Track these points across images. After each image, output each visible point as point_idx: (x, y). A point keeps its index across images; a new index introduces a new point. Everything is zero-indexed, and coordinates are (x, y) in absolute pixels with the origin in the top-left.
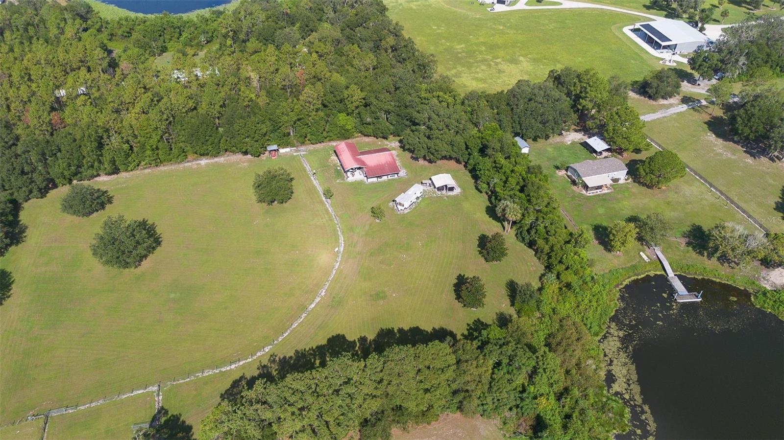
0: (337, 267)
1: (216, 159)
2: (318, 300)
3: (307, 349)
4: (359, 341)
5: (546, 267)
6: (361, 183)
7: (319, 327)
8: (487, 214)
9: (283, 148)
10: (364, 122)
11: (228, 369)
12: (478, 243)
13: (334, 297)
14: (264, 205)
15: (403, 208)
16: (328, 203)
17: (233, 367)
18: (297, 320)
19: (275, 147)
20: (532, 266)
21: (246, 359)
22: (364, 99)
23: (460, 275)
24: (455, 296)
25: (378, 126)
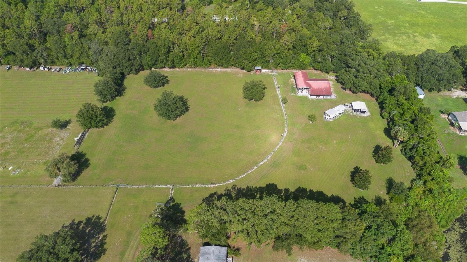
0: (280, 145)
1: (226, 70)
2: (265, 161)
3: (254, 187)
4: (284, 190)
5: (418, 175)
6: (306, 98)
7: (263, 176)
8: (384, 133)
9: (264, 69)
10: (316, 61)
11: (209, 186)
12: (373, 150)
13: (275, 162)
14: (247, 100)
15: (329, 118)
16: (283, 106)
17: (212, 186)
18: (251, 169)
19: (259, 68)
20: (408, 172)
21: (220, 184)
22: (319, 46)
23: (357, 167)
24: (351, 179)
25: (324, 64)
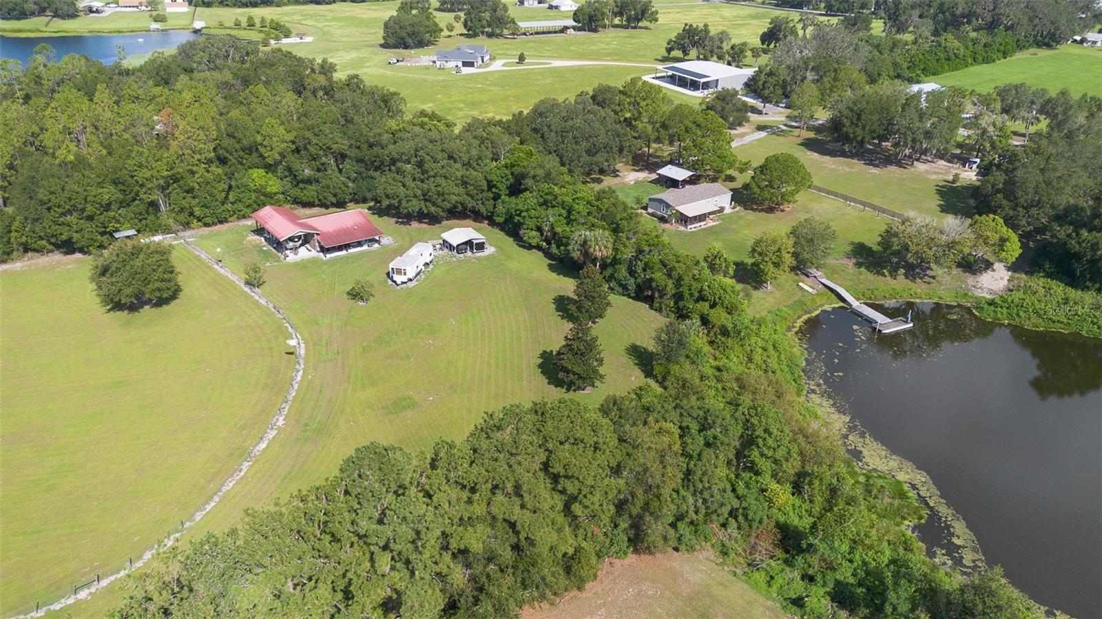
0: (299, 378)
1: (6, 267)
2: (272, 434)
6: (313, 261)
7: (285, 479)
8: (552, 271)
9: (148, 234)
10: (299, 178)
11: (71, 601)
12: (554, 307)
13: (306, 425)
14: (124, 315)
15: (404, 279)
16: (256, 295)
17: (83, 594)
18: (231, 476)
19: (132, 232)
20: (652, 321)
21: (118, 573)
23: (544, 352)
24: (547, 381)
25: (324, 182)
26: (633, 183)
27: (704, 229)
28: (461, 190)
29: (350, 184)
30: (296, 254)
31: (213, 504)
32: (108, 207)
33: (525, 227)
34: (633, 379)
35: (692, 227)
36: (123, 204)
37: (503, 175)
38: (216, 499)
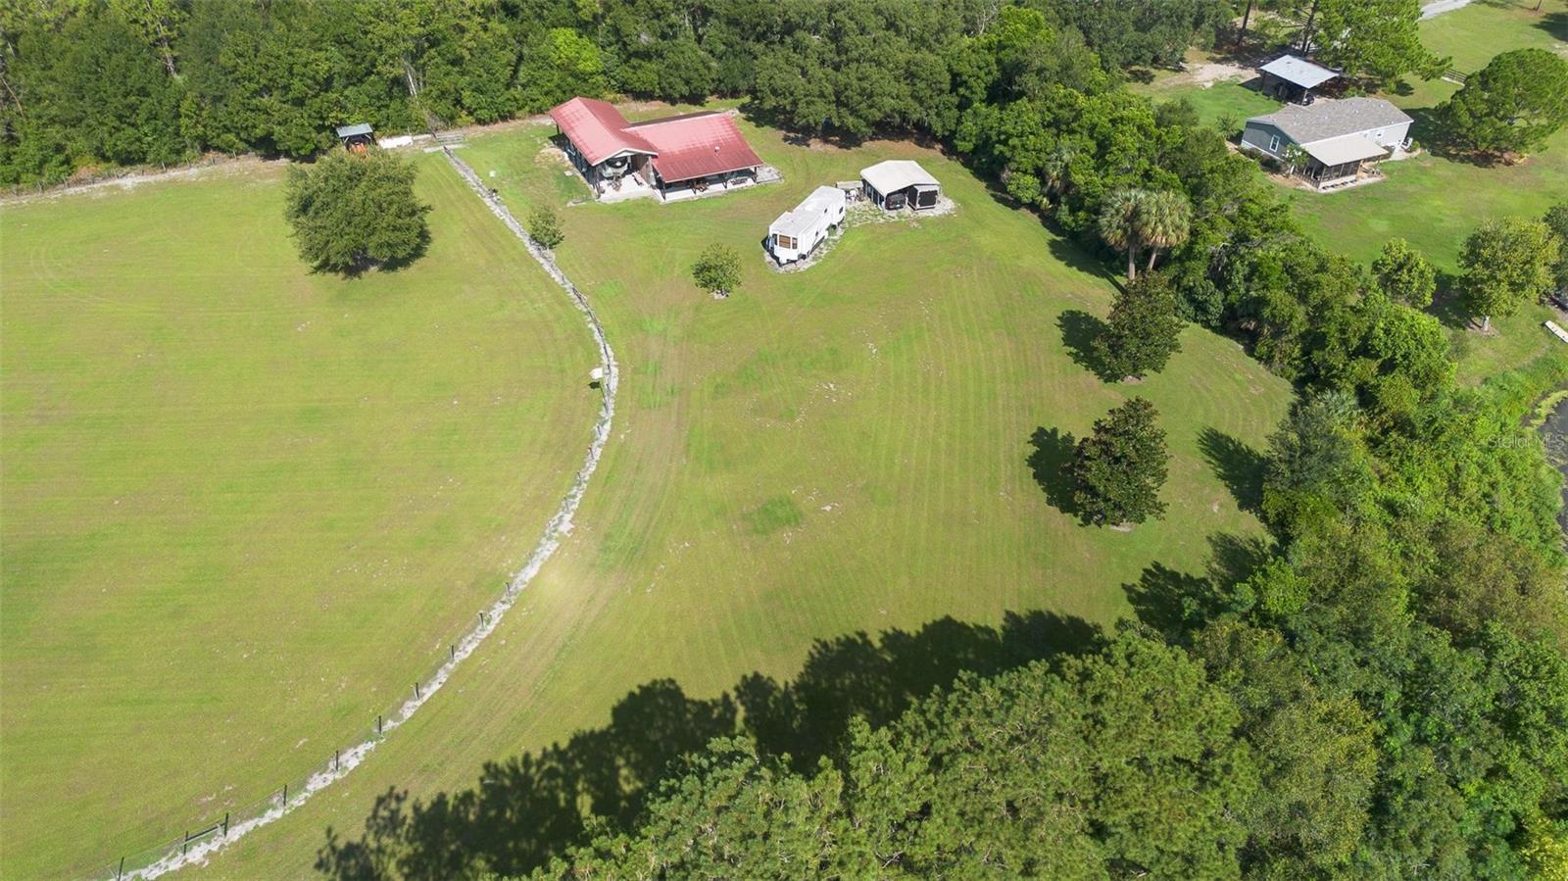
0: (604, 438)
2: (549, 549)
6: (645, 203)
9: (391, 136)
10: (632, 50)
12: (1062, 335)
13: (607, 536)
14: (336, 279)
15: (793, 254)
17: (197, 854)
18: (472, 630)
19: (364, 129)
21: (261, 813)
26: (1209, 85)
27: (1352, 191)
28: (904, 88)
29: (714, 64)
30: (617, 188)
31: (436, 687)
32: (327, 84)
33: (1013, 166)
34: (1216, 508)
35: (1328, 186)
36: (353, 79)
37: (982, 64)
38: (443, 676)
